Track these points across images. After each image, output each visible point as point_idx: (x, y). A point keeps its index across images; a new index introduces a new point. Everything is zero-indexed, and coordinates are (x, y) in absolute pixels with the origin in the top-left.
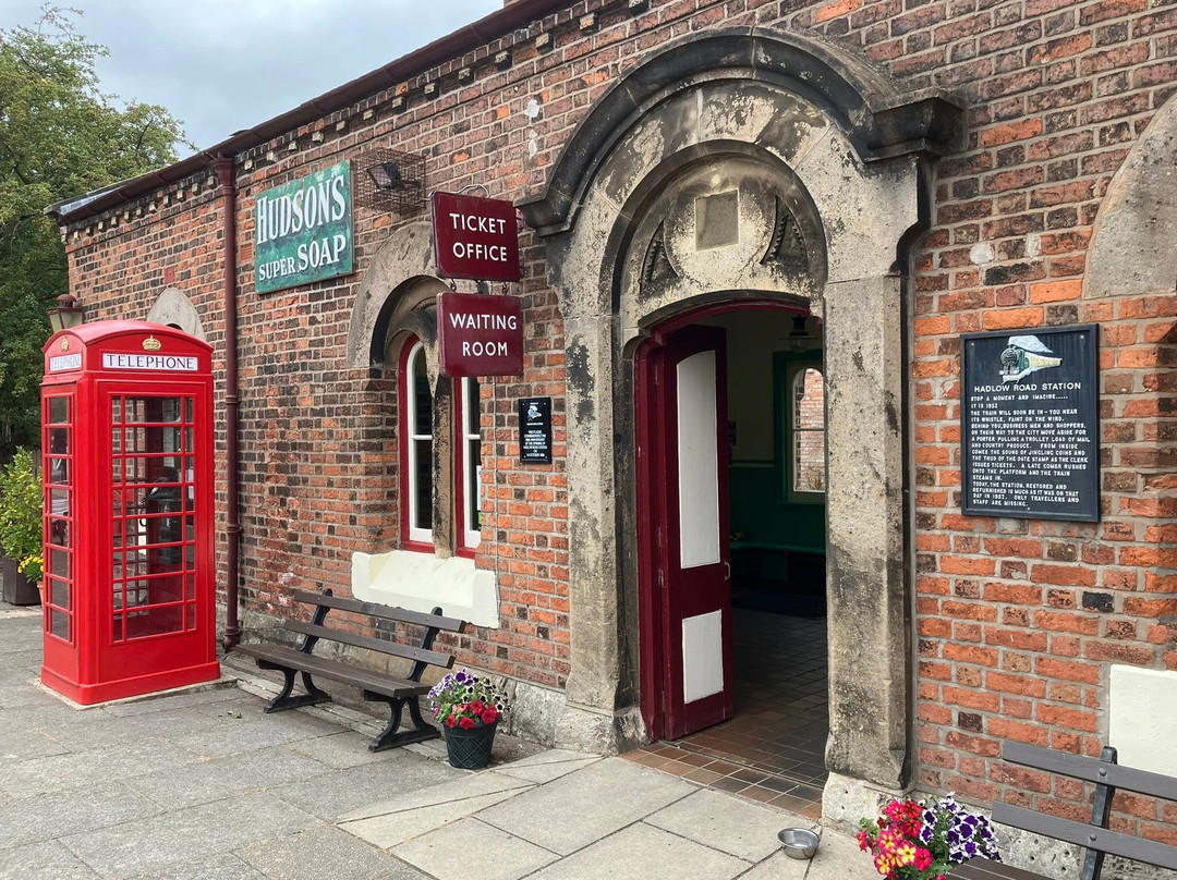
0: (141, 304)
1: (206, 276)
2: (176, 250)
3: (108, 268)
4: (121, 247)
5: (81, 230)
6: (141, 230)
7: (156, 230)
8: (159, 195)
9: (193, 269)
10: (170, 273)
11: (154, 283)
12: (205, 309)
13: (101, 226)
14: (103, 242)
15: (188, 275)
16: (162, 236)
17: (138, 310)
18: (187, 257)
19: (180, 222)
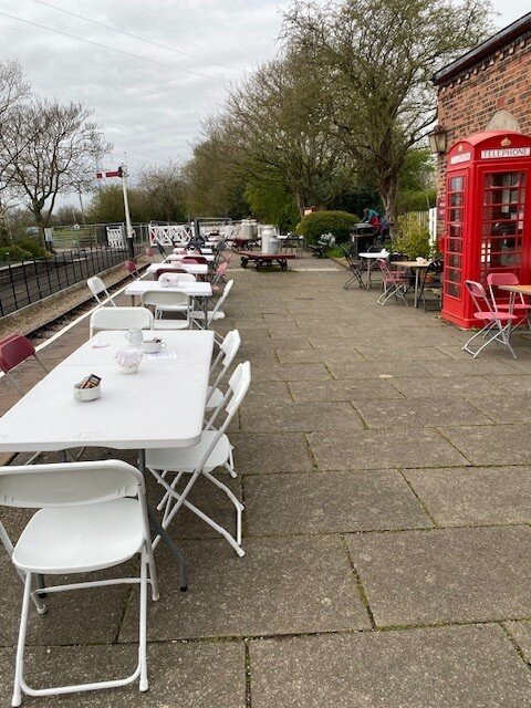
0: (481, 124)
1: (526, 100)
2: (506, 86)
3: (461, 105)
4: (471, 91)
5: (446, 86)
6: (483, 78)
7: (493, 76)
8: (497, 54)
9: (517, 97)
10: (501, 102)
11: (490, 110)
12: (524, 120)
13: (459, 81)
14: (459, 91)
15: (513, 101)
16: (497, 79)
17: (479, 127)
18: (513, 90)
19: (510, 68)
